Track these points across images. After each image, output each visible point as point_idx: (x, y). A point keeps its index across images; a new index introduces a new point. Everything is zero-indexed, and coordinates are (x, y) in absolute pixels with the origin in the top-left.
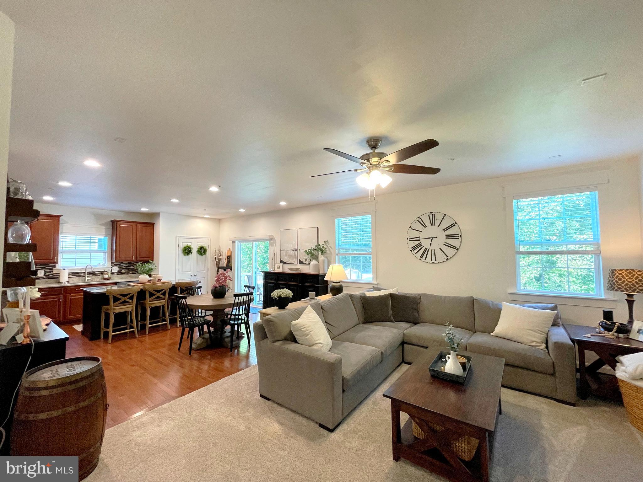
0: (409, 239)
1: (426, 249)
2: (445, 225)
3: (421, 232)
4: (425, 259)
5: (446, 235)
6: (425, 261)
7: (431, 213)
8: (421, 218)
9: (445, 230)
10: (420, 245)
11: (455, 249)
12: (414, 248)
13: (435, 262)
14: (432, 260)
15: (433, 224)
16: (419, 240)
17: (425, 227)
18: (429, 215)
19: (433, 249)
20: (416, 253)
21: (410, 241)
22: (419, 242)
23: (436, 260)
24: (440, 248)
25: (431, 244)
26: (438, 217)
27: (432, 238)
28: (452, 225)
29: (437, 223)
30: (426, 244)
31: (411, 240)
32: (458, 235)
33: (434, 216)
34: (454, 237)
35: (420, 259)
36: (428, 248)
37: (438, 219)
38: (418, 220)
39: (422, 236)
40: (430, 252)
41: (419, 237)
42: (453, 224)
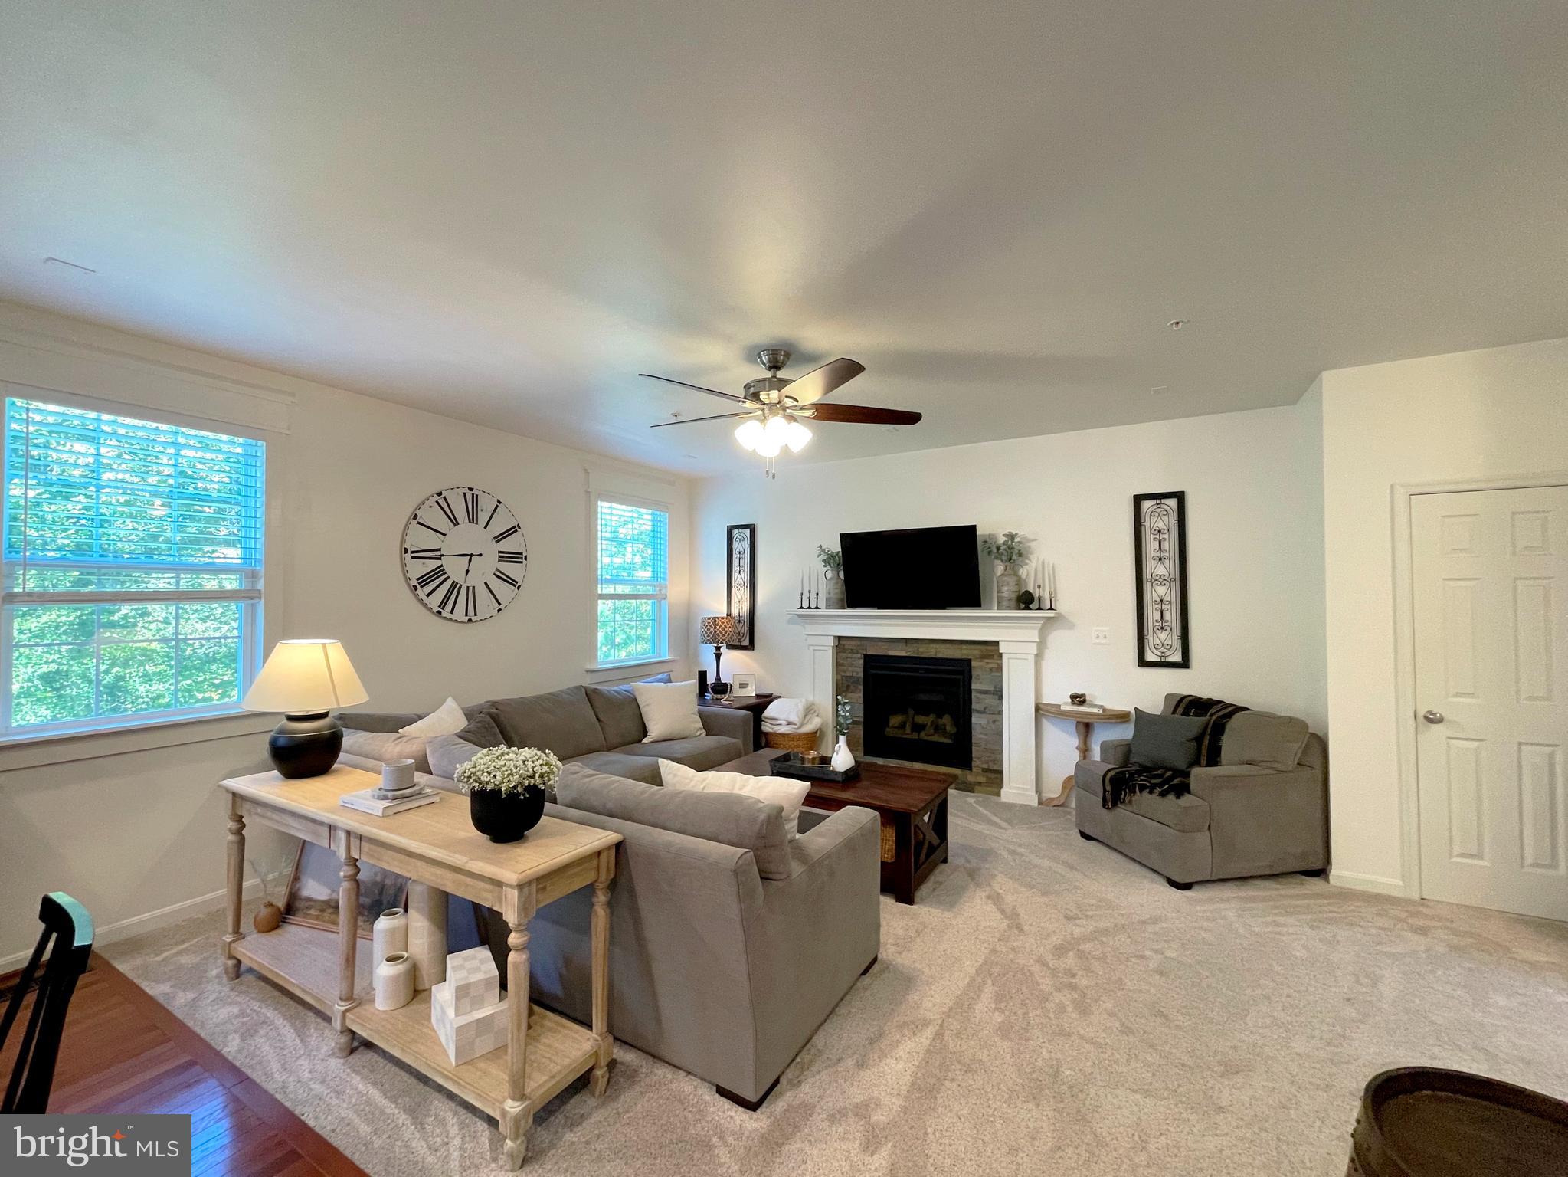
0: (412, 552)
1: (454, 584)
2: (499, 526)
3: (445, 535)
4: (452, 612)
5: (499, 552)
6: (449, 616)
7: (471, 489)
8: (445, 498)
9: (499, 538)
10: (440, 571)
11: (515, 586)
12: (424, 581)
13: (474, 619)
14: (466, 615)
15: (473, 519)
16: (439, 558)
17: (455, 525)
18: (465, 494)
19: (471, 585)
20: (428, 595)
21: (412, 558)
22: (437, 563)
23: (476, 615)
24: (486, 583)
25: (468, 571)
26: (486, 505)
27: (472, 555)
28: (512, 531)
29: (483, 518)
30: (455, 569)
31: (418, 555)
32: (522, 554)
33: (475, 499)
34: (515, 557)
35: (439, 612)
36: (460, 581)
37: (484, 508)
38: (437, 502)
39: (448, 546)
40: (464, 591)
41: (439, 550)
42: (514, 527)
